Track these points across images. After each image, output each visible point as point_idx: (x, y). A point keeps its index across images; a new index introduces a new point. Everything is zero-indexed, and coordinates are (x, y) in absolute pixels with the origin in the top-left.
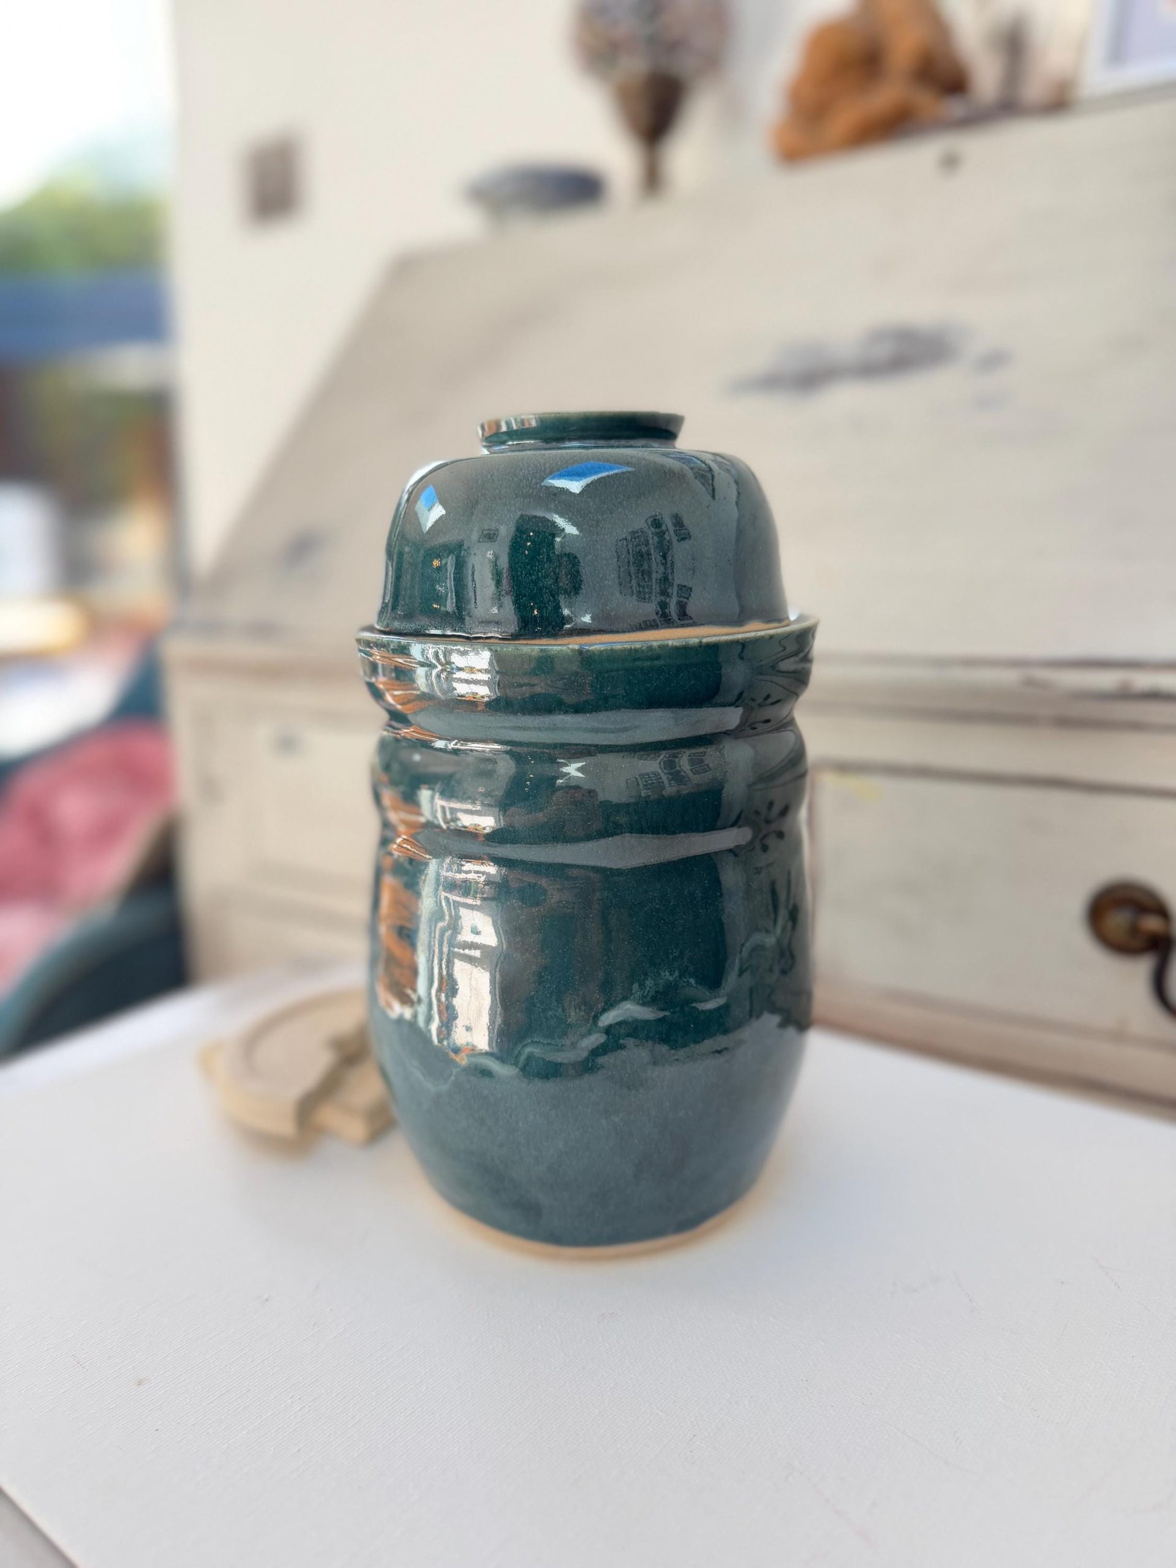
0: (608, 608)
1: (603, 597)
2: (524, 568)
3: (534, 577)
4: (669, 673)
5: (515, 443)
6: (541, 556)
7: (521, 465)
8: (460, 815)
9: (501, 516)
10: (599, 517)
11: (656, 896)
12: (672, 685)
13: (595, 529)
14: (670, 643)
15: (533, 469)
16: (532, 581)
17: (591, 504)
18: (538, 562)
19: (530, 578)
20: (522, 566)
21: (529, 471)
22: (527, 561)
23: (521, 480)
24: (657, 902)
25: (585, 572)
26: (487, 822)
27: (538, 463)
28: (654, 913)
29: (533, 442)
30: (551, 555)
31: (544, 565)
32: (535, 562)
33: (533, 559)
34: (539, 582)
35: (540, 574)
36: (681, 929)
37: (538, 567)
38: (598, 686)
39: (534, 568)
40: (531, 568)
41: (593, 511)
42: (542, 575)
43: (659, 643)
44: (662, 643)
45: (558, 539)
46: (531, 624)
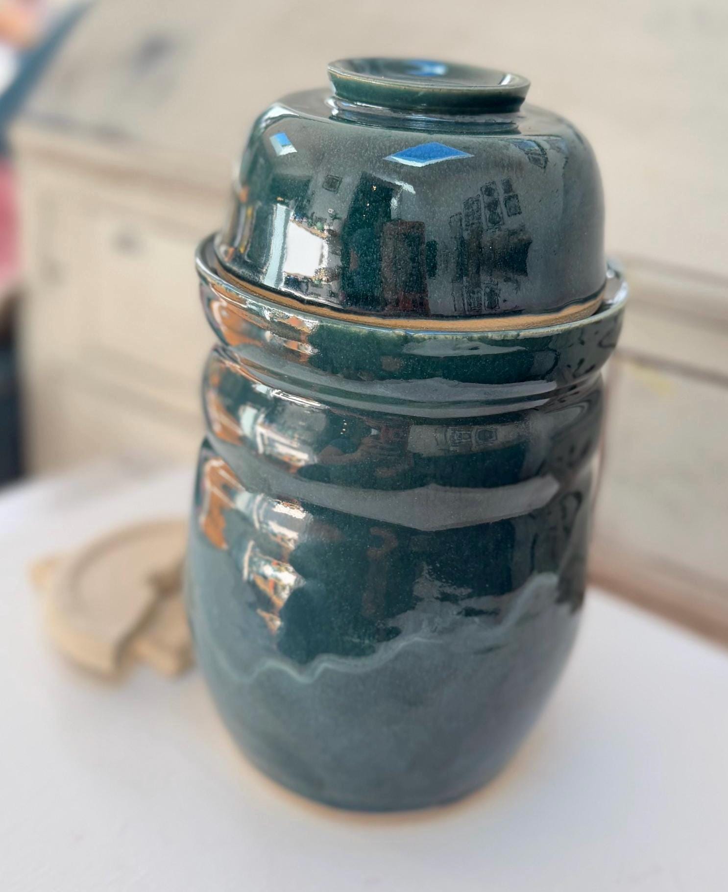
0: (435, 295)
1: (432, 285)
2: (361, 247)
3: (369, 257)
4: (486, 361)
5: (364, 105)
6: (378, 240)
7: (367, 145)
8: (277, 445)
9: (344, 195)
10: (436, 209)
11: (452, 547)
12: (488, 371)
13: (431, 221)
14: (490, 335)
15: (378, 152)
16: (367, 261)
17: (430, 195)
18: (375, 245)
19: (365, 258)
20: (359, 246)
21: (373, 152)
22: (364, 242)
23: (366, 162)
24: (453, 552)
25: (418, 259)
26: (302, 457)
27: (383, 145)
28: (449, 562)
29: (381, 108)
30: (387, 240)
31: (380, 248)
32: (372, 245)
33: (369, 241)
34: (374, 263)
35: (375, 256)
36: (471, 575)
37: (374, 249)
38: (419, 368)
39: (370, 250)
40: (368, 249)
41: (431, 202)
42: (377, 257)
43: (479, 335)
44: (482, 335)
45: (394, 202)
46: (362, 301)
